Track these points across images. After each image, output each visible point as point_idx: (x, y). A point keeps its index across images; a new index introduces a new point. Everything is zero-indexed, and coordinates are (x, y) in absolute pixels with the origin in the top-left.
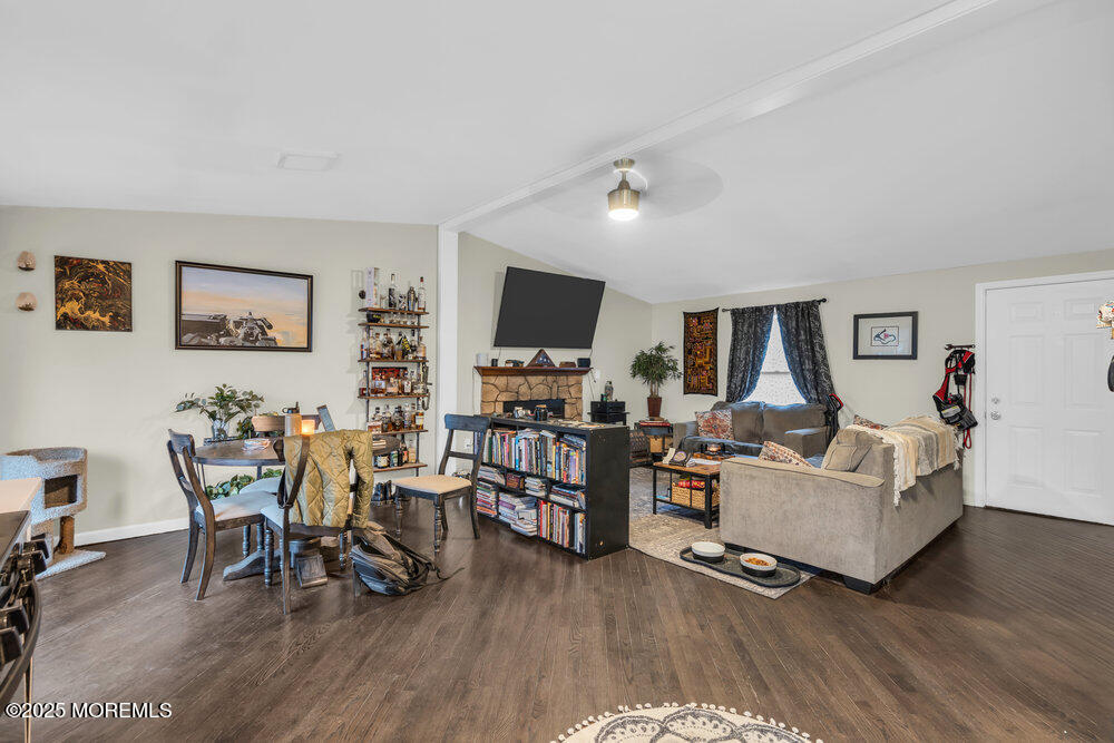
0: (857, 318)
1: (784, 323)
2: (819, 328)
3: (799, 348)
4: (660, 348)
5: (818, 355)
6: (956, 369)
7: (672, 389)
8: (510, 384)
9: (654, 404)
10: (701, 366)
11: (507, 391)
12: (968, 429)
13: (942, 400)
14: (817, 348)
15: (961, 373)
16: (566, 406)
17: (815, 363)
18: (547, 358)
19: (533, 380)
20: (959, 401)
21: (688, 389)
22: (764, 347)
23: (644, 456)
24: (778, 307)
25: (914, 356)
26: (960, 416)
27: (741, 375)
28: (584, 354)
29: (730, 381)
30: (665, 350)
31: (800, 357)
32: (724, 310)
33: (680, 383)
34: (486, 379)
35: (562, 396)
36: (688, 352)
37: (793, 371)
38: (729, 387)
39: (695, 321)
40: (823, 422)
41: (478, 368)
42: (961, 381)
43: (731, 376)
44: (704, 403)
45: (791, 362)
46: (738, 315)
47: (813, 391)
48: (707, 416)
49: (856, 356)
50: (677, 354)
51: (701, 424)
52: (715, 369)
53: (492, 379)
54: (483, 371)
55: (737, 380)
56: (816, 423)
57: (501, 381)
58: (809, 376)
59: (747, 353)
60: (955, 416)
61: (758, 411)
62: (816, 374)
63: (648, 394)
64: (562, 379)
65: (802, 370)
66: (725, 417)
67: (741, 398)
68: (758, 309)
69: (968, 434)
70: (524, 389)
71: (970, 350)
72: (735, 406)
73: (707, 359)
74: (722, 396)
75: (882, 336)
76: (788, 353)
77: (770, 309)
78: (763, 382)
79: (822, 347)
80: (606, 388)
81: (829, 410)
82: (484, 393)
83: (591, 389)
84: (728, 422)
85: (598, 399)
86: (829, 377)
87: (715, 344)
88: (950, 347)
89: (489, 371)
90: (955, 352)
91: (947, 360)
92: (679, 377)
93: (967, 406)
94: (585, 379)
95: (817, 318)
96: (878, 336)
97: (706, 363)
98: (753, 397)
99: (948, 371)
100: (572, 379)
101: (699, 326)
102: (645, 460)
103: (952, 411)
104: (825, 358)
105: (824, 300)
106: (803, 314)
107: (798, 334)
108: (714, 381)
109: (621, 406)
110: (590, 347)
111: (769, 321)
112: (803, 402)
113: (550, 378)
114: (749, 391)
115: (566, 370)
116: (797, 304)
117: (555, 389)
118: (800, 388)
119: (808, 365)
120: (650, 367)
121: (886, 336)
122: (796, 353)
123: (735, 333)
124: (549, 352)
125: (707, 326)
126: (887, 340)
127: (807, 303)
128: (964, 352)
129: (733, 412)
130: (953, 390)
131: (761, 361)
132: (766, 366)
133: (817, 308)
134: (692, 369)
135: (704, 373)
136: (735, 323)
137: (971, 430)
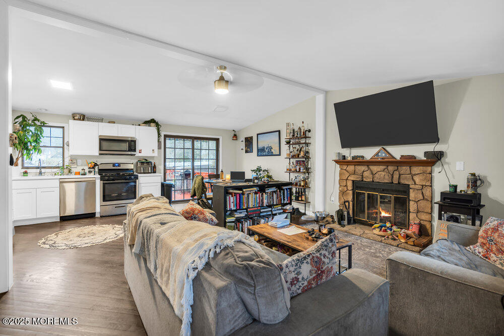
8: (357, 170)
11: (355, 174)
16: (411, 191)
18: (388, 153)
19: (375, 168)
34: (342, 167)
35: (404, 181)
41: (335, 160)
53: (346, 167)
54: (338, 162)
57: (351, 168)
64: (405, 169)
70: (366, 174)
82: (341, 174)
89: (342, 162)
94: (436, 169)
100: (417, 169)
113: (391, 168)
117: (396, 176)
124: (390, 149)
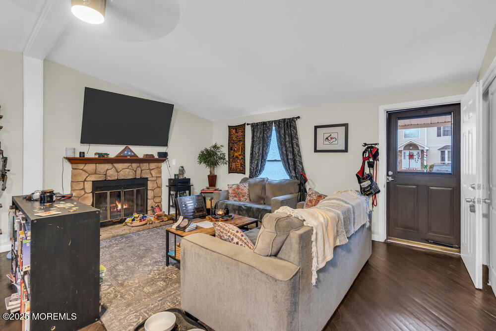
0: (316, 127)
1: (278, 132)
2: (296, 134)
3: (286, 146)
4: (215, 147)
5: (295, 150)
6: (369, 157)
7: (222, 170)
9: (212, 180)
10: (237, 157)
11: (95, 173)
12: (375, 194)
13: (361, 176)
14: (295, 146)
15: (371, 160)
16: (149, 182)
17: (294, 155)
18: (131, 151)
19: (119, 166)
20: (370, 177)
21: (231, 171)
22: (268, 146)
23: (201, 211)
24: (275, 122)
25: (346, 150)
26: (370, 186)
27: (256, 162)
28: (162, 149)
29: (251, 166)
30: (218, 148)
31: (286, 151)
32: (248, 124)
33: (226, 167)
34: (75, 166)
35: (144, 176)
36: (230, 149)
37: (283, 160)
38: (250, 169)
39: (234, 131)
40: (297, 190)
41: (66, 158)
42: (371, 165)
43: (251, 163)
44: (237, 178)
45: (282, 154)
46: (254, 126)
47: (293, 172)
48: (234, 187)
49: (316, 151)
50: (225, 150)
51: (230, 192)
52: (244, 159)
53: (81, 166)
54: (71, 160)
55: (254, 165)
56: (293, 191)
58: (291, 163)
59: (259, 149)
60: (367, 187)
61: (263, 184)
62: (295, 161)
63: (209, 174)
64: (145, 166)
65: (288, 159)
66: (245, 188)
67: (256, 175)
68: (264, 123)
69: (375, 197)
70: (110, 172)
71: (376, 146)
72: (251, 181)
73: (240, 153)
74: (247, 175)
75: (329, 138)
76: (280, 149)
77: (271, 123)
78: (268, 166)
79: (298, 145)
80: (180, 170)
81: (301, 183)
83: (168, 171)
84: (246, 190)
85: (173, 177)
86: (301, 163)
87: (244, 144)
88: (366, 144)
89: (77, 161)
90: (368, 148)
91: (364, 152)
92: (226, 164)
93: (374, 180)
94: (164, 165)
95: (295, 128)
96: (327, 138)
97: (239, 155)
98: (263, 176)
99: (364, 159)
100: (153, 165)
101: (236, 133)
102: (201, 213)
103: (366, 184)
104: (299, 151)
105: (299, 117)
106: (287, 126)
107: (285, 138)
108: (243, 165)
109: (187, 181)
110: (167, 146)
111: (271, 130)
112: (288, 178)
113: (134, 165)
114: (261, 171)
115: (149, 159)
116: (284, 120)
117: (139, 172)
118: (286, 169)
119: (290, 156)
120: (209, 157)
121: (332, 138)
122: (284, 149)
123: (253, 138)
124: (133, 148)
125: (240, 134)
126: (332, 141)
127: (289, 119)
128: (373, 147)
129: (250, 185)
130: (367, 171)
131: (266, 154)
132: (270, 157)
133: (295, 122)
134: (232, 159)
135: (238, 161)
136: (253, 132)
137: (377, 195)
